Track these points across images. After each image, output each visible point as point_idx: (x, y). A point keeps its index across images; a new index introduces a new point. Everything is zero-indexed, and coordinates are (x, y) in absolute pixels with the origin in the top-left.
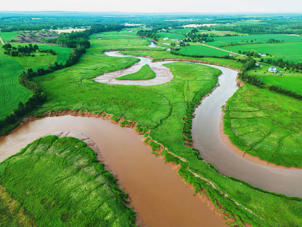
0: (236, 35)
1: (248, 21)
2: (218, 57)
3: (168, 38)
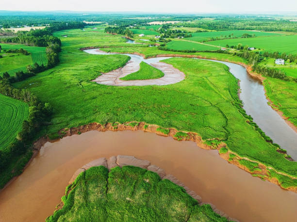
0: (206, 31)
1: (204, 19)
2: (211, 52)
3: (143, 35)
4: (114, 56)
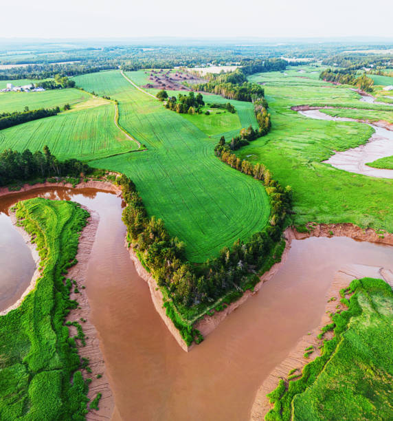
4: (347, 124)
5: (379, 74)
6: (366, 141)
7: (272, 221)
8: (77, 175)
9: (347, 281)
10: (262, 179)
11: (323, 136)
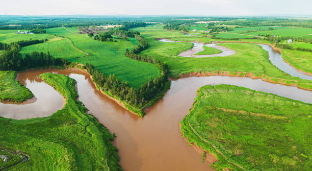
0: (242, 27)
1: (238, 19)
3: (196, 30)
4: (181, 43)
5: (189, 26)
6: (192, 48)
7: (162, 74)
8: (63, 65)
9: (199, 88)
10: (152, 62)
11: (174, 47)
